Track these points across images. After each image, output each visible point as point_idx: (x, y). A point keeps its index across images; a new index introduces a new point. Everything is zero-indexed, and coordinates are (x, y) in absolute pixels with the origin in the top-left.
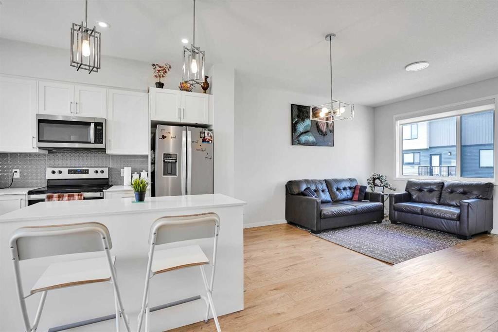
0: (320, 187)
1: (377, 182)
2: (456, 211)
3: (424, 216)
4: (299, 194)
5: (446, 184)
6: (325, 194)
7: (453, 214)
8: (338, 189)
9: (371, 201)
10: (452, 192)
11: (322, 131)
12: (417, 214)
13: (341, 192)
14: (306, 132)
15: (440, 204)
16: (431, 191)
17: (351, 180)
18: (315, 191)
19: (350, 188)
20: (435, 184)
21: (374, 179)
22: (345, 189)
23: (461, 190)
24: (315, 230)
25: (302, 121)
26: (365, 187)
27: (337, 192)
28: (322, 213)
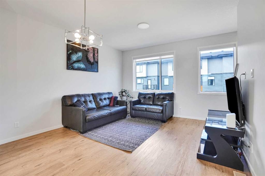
0: (88, 99)
1: (124, 93)
2: (161, 108)
3: (147, 112)
4: (71, 105)
5: (156, 94)
6: (91, 103)
7: (160, 110)
8: (101, 100)
9: (120, 106)
10: (158, 98)
11: (90, 62)
12: (143, 111)
13: (102, 101)
14: (78, 61)
15: (154, 104)
16: (150, 98)
17: (109, 93)
18: (84, 102)
19: (108, 98)
20: (151, 94)
21: (122, 92)
22: (105, 99)
23: (162, 97)
24: (82, 131)
25: (75, 53)
26: (117, 97)
27: (100, 102)
28: (87, 118)
